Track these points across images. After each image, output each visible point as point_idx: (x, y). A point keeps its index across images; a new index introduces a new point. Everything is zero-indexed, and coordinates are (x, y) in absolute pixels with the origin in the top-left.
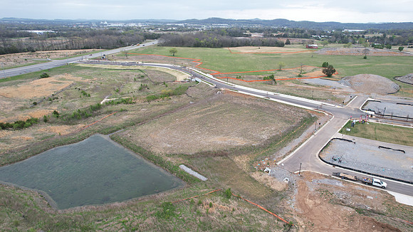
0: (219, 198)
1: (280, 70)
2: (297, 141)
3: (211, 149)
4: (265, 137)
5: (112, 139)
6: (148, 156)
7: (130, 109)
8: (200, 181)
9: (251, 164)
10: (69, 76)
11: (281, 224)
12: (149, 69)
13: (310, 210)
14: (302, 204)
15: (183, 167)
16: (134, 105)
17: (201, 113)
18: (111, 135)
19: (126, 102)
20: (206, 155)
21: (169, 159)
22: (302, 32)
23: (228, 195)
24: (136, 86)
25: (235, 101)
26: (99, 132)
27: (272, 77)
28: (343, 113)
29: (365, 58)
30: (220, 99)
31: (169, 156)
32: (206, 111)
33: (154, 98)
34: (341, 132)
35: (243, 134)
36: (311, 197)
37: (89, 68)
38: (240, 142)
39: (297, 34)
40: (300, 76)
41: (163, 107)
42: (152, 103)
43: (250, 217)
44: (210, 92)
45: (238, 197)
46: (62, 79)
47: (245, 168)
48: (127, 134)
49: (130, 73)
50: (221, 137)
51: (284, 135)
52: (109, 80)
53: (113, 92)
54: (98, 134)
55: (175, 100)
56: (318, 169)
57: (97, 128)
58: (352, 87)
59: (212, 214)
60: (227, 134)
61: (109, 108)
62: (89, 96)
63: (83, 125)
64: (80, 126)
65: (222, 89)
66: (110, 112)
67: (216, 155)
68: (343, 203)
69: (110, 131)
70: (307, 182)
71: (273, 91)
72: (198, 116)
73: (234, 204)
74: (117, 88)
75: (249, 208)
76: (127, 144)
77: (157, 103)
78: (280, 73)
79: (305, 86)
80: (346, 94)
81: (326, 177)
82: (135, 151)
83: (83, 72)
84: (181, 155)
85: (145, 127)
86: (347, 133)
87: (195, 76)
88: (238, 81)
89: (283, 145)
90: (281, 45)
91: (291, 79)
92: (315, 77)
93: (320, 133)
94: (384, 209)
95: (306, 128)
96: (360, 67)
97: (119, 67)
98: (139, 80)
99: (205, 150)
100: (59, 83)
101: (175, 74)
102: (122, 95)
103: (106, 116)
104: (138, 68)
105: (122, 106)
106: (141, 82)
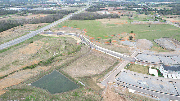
0: (88, 91)
1: (114, 36)
3: (87, 75)
4: (102, 70)
5: (60, 72)
6: (70, 78)
7: (63, 59)
8: (84, 86)
9: (97, 80)
10: (40, 42)
11: (101, 97)
12: (67, 36)
13: (108, 94)
14: (107, 92)
15: (79, 81)
16: (64, 57)
18: (59, 70)
20: (85, 77)
21: (76, 79)
23: (90, 90)
24: (63, 47)
25: (96, 55)
26: (55, 69)
27: (110, 41)
29: (149, 26)
30: (91, 53)
32: (86, 60)
33: (70, 53)
35: (96, 70)
36: (109, 90)
37: (46, 36)
38: (95, 72)
40: (120, 39)
42: (70, 55)
44: (88, 50)
45: (92, 91)
46: (38, 43)
47: (95, 81)
48: (63, 70)
49: (61, 39)
50: (90, 70)
52: (54, 44)
53: (56, 50)
55: (77, 54)
57: (55, 67)
59: (86, 95)
60: (92, 70)
61: (57, 58)
62: (49, 52)
64: (50, 66)
65: (92, 48)
66: (57, 60)
67: (88, 77)
68: (116, 92)
69: (59, 68)
70: (110, 86)
71: (109, 49)
72: (84, 62)
73: (91, 92)
74: (57, 48)
75: (94, 93)
76: (64, 73)
79: (121, 46)
82: (67, 76)
83: (43, 39)
84: (79, 78)
85: (68, 67)
87: (84, 41)
91: (116, 42)
92: (126, 39)
95: (115, 66)
97: (56, 36)
98: (64, 43)
99: (85, 76)
100: (38, 46)
101: (76, 39)
102: (60, 51)
103: (56, 62)
104: (63, 36)
105: (60, 57)
106: (65, 44)
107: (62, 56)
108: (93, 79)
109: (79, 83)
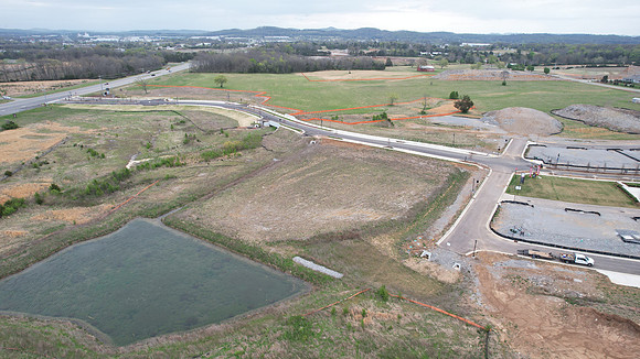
0: (371, 302)
1: (391, 105)
2: (452, 209)
3: (333, 229)
4: (405, 205)
5: (168, 224)
6: (238, 247)
7: (180, 175)
8: (333, 279)
9: (398, 246)
10: (56, 125)
11: (473, 330)
12: (189, 109)
13: (506, 306)
14: (492, 300)
15: (298, 259)
16: (184, 168)
17: (298, 175)
18: (163, 217)
19: (169, 163)
20: (328, 238)
21: (273, 250)
22: (405, 47)
23: (382, 296)
24: (177, 138)
25: (343, 155)
26: (141, 214)
27: (384, 116)
28: (503, 164)
29: (504, 84)
30: (318, 152)
31: (270, 244)
32: (303, 173)
33: (215, 156)
34: (508, 191)
35: (372, 203)
36: (500, 288)
37: (86, 111)
38: (371, 216)
39: (398, 50)
40: (423, 113)
41: (233, 170)
42: (213, 163)
43: (427, 324)
44: (299, 143)
45: (399, 298)
46: (44, 130)
47: (392, 253)
48: (190, 214)
49: (159, 116)
50: (341, 209)
51: (431, 201)
52: (128, 130)
53: (140, 148)
54: (140, 219)
55: (248, 156)
56: (496, 247)
57: (135, 208)
58: (501, 127)
59: (370, 326)
60: (348, 205)
61: (145, 174)
62: (103, 156)
63: (111, 205)
64: (106, 206)
65: (317, 137)
66: (149, 181)
67: (343, 238)
68: (545, 292)
69: (159, 211)
70: (487, 266)
71: (393, 137)
72: (295, 180)
73: (396, 309)
74: (146, 143)
75: (421, 311)
76: (196, 231)
77: (221, 163)
78: (392, 109)
79: (437, 128)
80: (497, 136)
81: (510, 257)
82: (213, 241)
83: (78, 117)
84: (290, 242)
85: (217, 201)
86: (517, 193)
87: (267, 118)
88: (336, 124)
89: (435, 216)
90: (381, 68)
91: (411, 118)
92: (445, 113)
93: (481, 195)
94: (601, 295)
95: (459, 189)
96: (501, 97)
97: (139, 108)
98: (179, 127)
99: (323, 231)
100: (41, 137)
101: (234, 116)
102: (158, 151)
103: (144, 188)
104: (172, 107)
105: (164, 171)
106: (184, 130)
107: (172, 166)
108: (375, 242)
109: (301, 267)
